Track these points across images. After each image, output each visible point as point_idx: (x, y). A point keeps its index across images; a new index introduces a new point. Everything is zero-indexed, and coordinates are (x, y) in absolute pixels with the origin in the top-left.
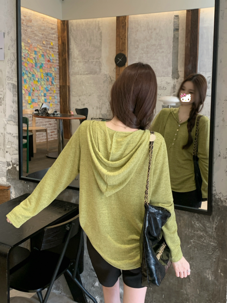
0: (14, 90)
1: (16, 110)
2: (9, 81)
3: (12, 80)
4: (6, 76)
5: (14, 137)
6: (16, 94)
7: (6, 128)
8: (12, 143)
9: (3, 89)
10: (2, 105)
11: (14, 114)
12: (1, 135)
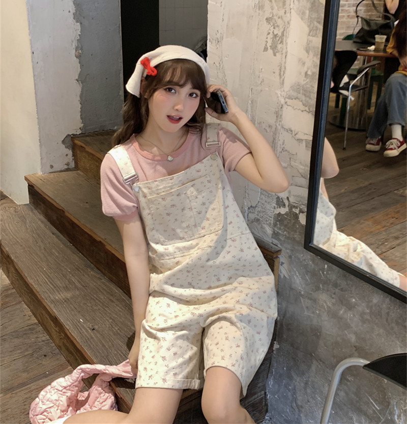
0: (315, 15)
1: (313, 73)
5: (300, 141)
7: (281, 116)
8: (292, 156)
9: (281, 13)
10: (277, 54)
11: (305, 82)
12: (268, 130)
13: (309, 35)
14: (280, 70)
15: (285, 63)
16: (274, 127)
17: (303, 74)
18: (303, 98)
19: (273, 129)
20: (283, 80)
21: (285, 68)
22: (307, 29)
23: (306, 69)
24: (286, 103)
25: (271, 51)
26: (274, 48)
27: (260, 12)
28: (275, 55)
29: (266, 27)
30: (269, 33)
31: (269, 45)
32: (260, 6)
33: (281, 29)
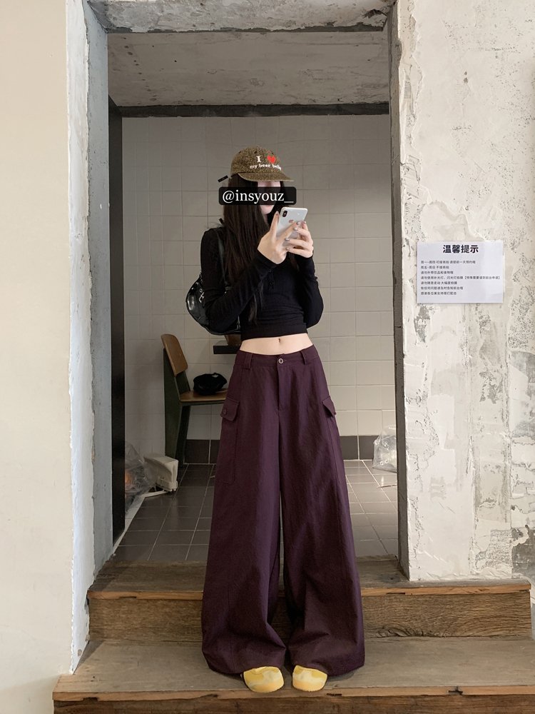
2: (517, 347)
3: (523, 344)
4: (508, 336)
7: (510, 454)
9: (498, 367)
10: (496, 401)
12: (496, 471)
13: (529, 382)
15: (507, 408)
16: (503, 466)
17: (528, 413)
18: (532, 433)
19: (502, 469)
21: (508, 412)
22: (525, 377)
23: (530, 409)
24: (513, 441)
25: (490, 400)
26: (493, 397)
27: (473, 368)
28: (494, 402)
29: (481, 381)
30: (485, 385)
31: (487, 393)
32: (471, 364)
33: (499, 380)
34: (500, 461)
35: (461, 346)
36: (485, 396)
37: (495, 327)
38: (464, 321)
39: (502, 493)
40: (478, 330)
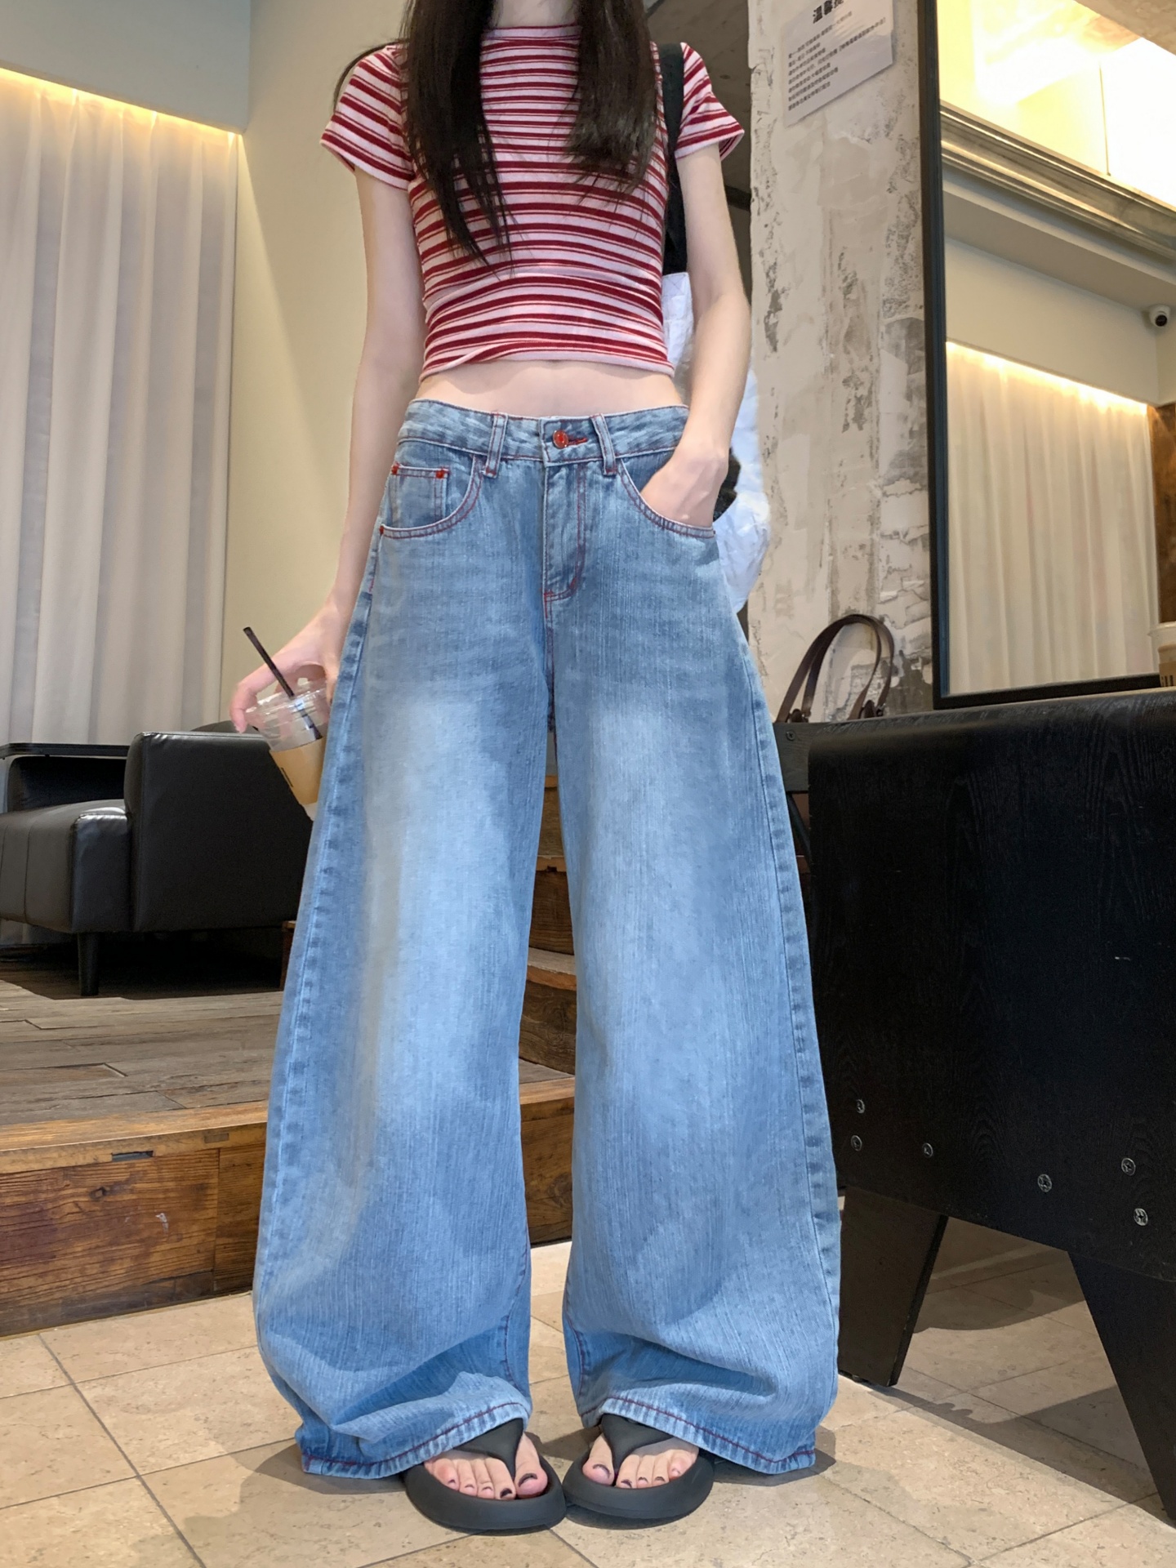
0: (914, 343)
1: (921, 427)
2: (893, 314)
3: (904, 305)
4: (882, 298)
5: (913, 542)
6: (919, 358)
7: (879, 518)
8: (904, 573)
9: (865, 362)
10: (865, 426)
11: (911, 445)
12: (859, 554)
13: (909, 373)
14: (871, 447)
15: (878, 432)
16: (868, 544)
17: (907, 435)
18: (909, 472)
19: (868, 549)
20: (877, 461)
21: (878, 440)
22: (904, 366)
23: (909, 425)
24: (885, 494)
25: (856, 426)
26: (858, 418)
27: (834, 375)
28: (861, 428)
29: (844, 394)
30: (849, 401)
31: (852, 413)
32: (832, 368)
33: (867, 385)
34: (864, 536)
35: (820, 341)
36: (850, 420)
37: (863, 289)
38: (823, 295)
39: (867, 594)
40: (841, 302)
